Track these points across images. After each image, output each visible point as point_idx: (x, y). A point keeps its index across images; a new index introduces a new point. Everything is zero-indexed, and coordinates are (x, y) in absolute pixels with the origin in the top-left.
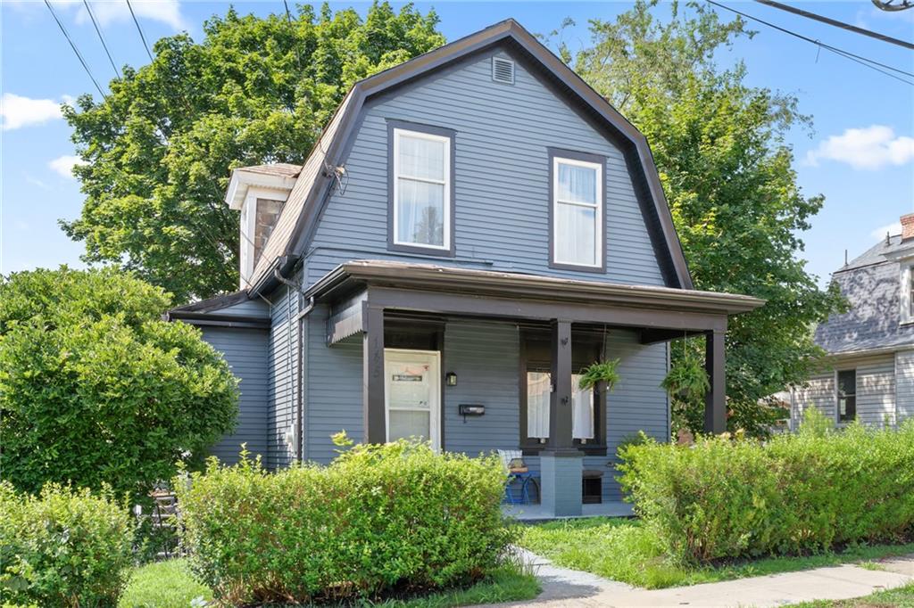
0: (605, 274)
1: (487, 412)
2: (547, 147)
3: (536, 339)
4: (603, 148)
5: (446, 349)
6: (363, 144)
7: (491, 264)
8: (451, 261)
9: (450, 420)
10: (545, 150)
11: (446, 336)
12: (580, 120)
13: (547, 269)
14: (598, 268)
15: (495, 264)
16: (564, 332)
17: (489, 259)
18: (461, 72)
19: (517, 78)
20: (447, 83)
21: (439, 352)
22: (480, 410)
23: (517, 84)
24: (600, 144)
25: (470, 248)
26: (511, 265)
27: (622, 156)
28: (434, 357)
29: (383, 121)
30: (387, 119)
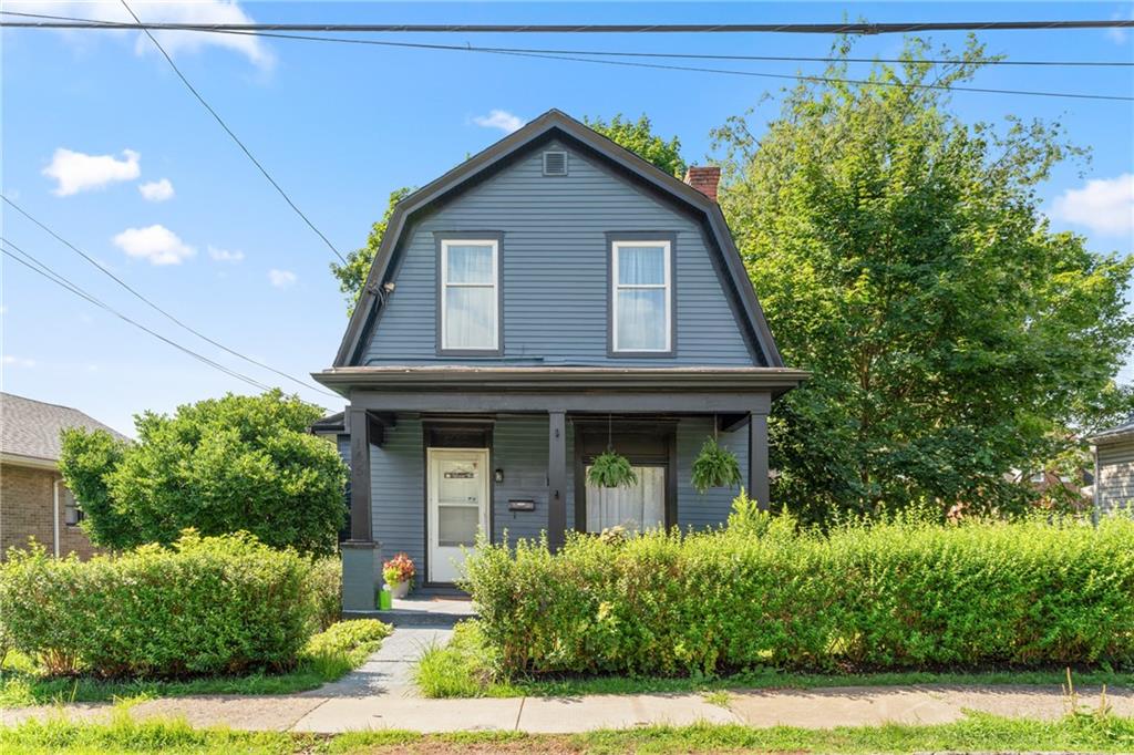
0: (675, 358)
1: (538, 506)
2: (606, 232)
3: (594, 432)
4: (672, 223)
5: (494, 446)
6: (412, 259)
7: (541, 360)
8: (499, 360)
9: (499, 514)
10: (603, 235)
11: (495, 434)
12: (643, 198)
13: (605, 359)
14: (666, 353)
15: (546, 358)
16: (557, 423)
17: (538, 354)
18: (511, 174)
19: (571, 168)
20: (496, 187)
21: (487, 450)
22: (529, 506)
23: (571, 174)
24: (671, 220)
25: (520, 346)
26: (563, 358)
27: (696, 229)
28: (483, 455)
29: (431, 235)
30: (434, 232)
